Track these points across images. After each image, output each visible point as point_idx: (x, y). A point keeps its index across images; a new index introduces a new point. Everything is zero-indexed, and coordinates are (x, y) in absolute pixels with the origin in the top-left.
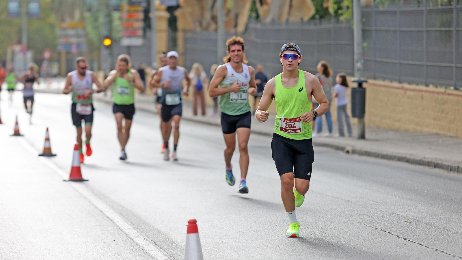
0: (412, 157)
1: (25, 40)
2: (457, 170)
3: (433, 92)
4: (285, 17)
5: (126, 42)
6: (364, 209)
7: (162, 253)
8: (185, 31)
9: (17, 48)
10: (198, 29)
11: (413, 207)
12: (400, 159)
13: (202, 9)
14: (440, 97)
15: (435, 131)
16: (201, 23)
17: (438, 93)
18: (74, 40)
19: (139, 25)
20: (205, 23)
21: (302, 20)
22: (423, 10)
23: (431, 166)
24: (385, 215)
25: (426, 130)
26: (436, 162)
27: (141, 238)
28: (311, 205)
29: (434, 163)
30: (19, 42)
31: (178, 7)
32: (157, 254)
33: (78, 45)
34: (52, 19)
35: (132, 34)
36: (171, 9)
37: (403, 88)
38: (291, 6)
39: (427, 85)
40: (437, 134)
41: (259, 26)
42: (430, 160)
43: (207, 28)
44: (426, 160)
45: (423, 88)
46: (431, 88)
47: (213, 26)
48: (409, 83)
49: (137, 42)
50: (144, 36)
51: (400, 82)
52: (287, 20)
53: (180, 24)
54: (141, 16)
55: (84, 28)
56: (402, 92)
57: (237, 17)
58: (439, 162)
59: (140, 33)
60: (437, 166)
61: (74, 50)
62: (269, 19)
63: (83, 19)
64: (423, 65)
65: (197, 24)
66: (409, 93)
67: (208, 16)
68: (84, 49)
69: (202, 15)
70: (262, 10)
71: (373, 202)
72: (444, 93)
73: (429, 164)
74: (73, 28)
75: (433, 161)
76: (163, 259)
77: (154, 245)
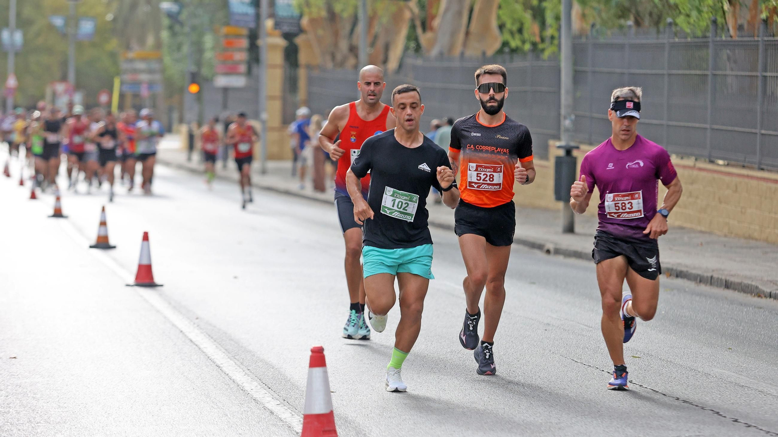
1: (72, 75)
4: (458, 49)
5: (222, 81)
6: (571, 337)
8: (309, 67)
9: (60, 87)
10: (330, 65)
13: (336, 34)
14: (686, 173)
16: (333, 57)
18: (144, 77)
19: (242, 56)
20: (339, 57)
21: (484, 53)
22: (664, 44)
26: (679, 269)
29: (676, 270)
30: (64, 79)
31: (299, 31)
33: (151, 85)
34: (113, 44)
35: (231, 71)
36: (290, 36)
38: (467, 33)
41: (419, 62)
42: (670, 266)
43: (342, 64)
47: (352, 61)
49: (238, 81)
50: (249, 73)
52: (462, 54)
53: (303, 57)
54: (245, 43)
55: (160, 60)
57: (387, 48)
58: (684, 269)
59: (243, 68)
60: (680, 274)
61: (144, 92)
62: (434, 52)
63: (158, 46)
65: (328, 58)
67: (344, 45)
68: (160, 90)
69: (336, 45)
70: (424, 38)
71: (585, 327)
74: (144, 59)
75: (675, 268)
76: (272, 404)
77: (259, 384)
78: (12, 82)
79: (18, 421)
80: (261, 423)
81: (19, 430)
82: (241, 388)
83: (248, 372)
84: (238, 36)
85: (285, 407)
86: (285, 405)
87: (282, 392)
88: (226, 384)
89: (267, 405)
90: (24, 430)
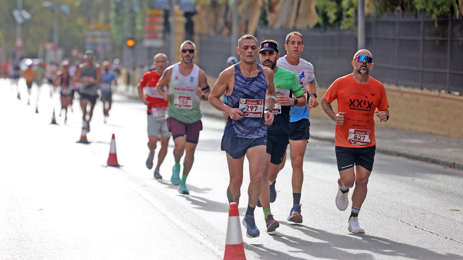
0: (411, 153)
1: (56, 39)
2: (452, 166)
3: (428, 95)
4: (292, 25)
5: (148, 43)
6: (374, 199)
7: (199, 233)
8: (201, 35)
9: (49, 46)
10: (212, 33)
11: (418, 198)
12: (399, 155)
13: (217, 15)
14: (434, 100)
15: (428, 130)
16: (215, 28)
17: (433, 96)
18: (100, 40)
19: (160, 28)
20: (218, 28)
21: (308, 26)
22: (420, 21)
23: (428, 162)
24: (394, 205)
25: (420, 129)
26: (434, 158)
27: (178, 218)
28: (327, 193)
29: (431, 159)
30: (51, 40)
31: (194, 13)
32: (195, 233)
33: (104, 45)
34: (80, 21)
35: (153, 36)
36: (188, 15)
37: (400, 91)
38: (297, 14)
39: (422, 89)
40: (431, 133)
41: (268, 32)
42: (427, 156)
43: (220, 33)
44: (424, 156)
45: (418, 91)
46: (425, 91)
47: (226, 31)
48: (406, 86)
49: (158, 43)
50: (164, 39)
51: (397, 85)
52: (294, 27)
53: (197, 29)
54: (161, 20)
55: (109, 30)
56: (399, 94)
57: (247, 23)
58: (436, 158)
59: (160, 35)
60: (434, 161)
61: (100, 49)
62: (277, 26)
63: (107, 21)
64: (419, 71)
65: (212, 29)
66: (405, 96)
67: (221, 21)
68: (109, 48)
69: (216, 21)
70: (270, 17)
71: (381, 193)
72: (438, 96)
73: (426, 160)
74: (98, 29)
75: (430, 157)
76: (200, 239)
77: (191, 226)
78: (19, 43)
79: (49, 247)
80: (196, 250)
81: (51, 253)
82: (180, 228)
83: (183, 218)
84: (158, 16)
85: (209, 240)
86: (208, 239)
87: (205, 231)
88: (170, 226)
89: (198, 239)
90: (54, 253)
